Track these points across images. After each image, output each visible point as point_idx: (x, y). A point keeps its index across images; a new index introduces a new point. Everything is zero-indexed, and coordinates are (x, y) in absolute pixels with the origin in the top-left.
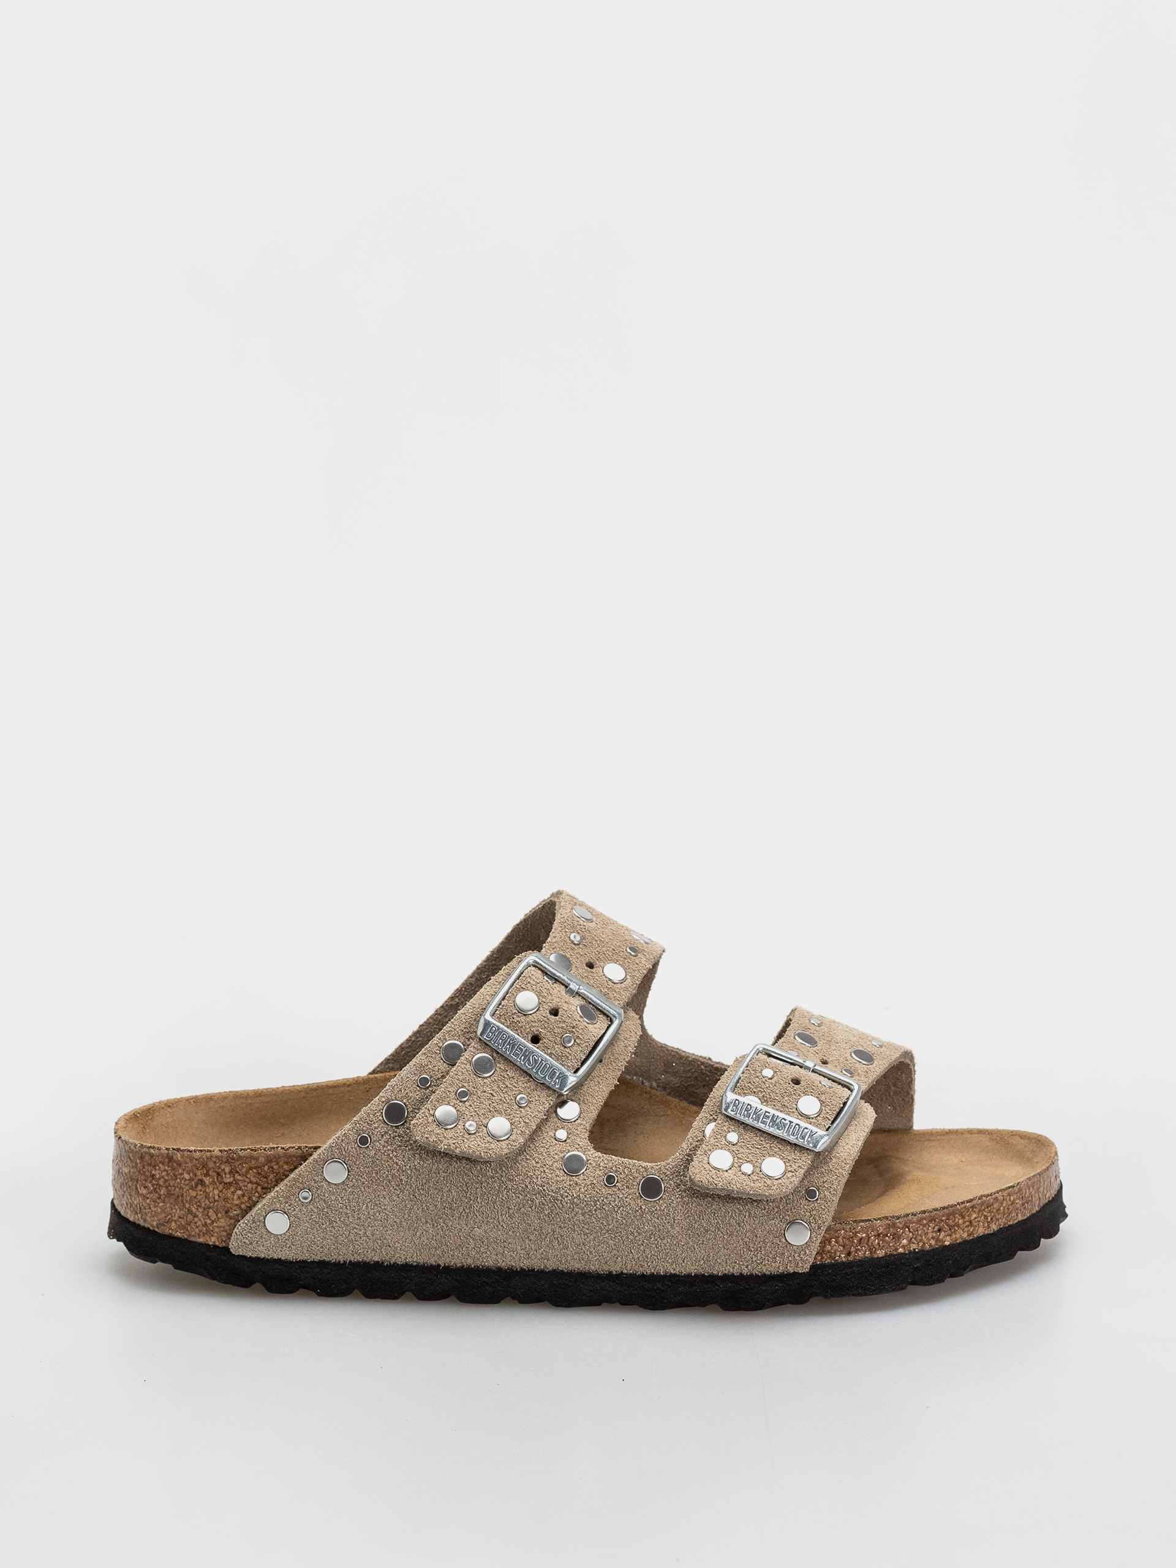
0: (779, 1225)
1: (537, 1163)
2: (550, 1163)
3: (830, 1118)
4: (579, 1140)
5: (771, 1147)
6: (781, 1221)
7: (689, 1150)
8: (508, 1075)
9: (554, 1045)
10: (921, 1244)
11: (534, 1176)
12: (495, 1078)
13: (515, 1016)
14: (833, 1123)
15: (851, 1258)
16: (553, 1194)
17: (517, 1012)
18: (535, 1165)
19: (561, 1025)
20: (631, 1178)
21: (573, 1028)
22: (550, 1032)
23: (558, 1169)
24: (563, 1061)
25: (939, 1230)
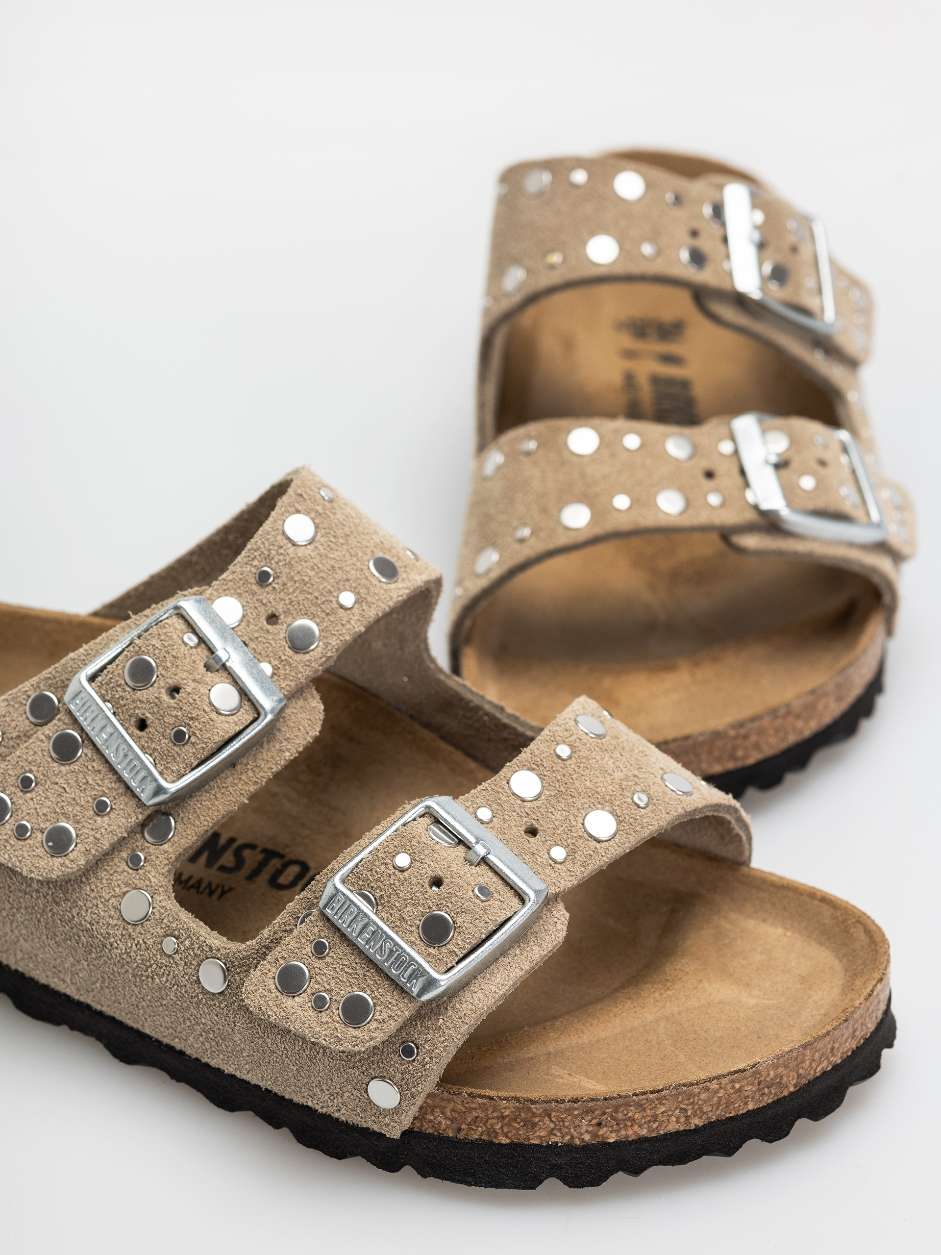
0: (359, 1078)
1: (93, 891)
2: (107, 897)
3: (458, 954)
4: (153, 874)
5: (365, 975)
6: (363, 1073)
7: (269, 940)
8: (93, 767)
9: (161, 738)
10: (568, 1138)
11: (84, 908)
12: (76, 767)
13: (119, 689)
14: (458, 963)
15: (461, 1136)
16: (102, 939)
17: (123, 683)
18: (88, 893)
19: (174, 713)
20: (192, 953)
21: (192, 719)
22: (159, 720)
23: (114, 907)
24: (167, 763)
25: (599, 1124)
